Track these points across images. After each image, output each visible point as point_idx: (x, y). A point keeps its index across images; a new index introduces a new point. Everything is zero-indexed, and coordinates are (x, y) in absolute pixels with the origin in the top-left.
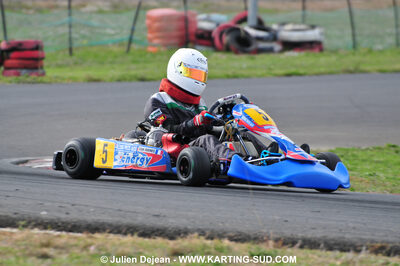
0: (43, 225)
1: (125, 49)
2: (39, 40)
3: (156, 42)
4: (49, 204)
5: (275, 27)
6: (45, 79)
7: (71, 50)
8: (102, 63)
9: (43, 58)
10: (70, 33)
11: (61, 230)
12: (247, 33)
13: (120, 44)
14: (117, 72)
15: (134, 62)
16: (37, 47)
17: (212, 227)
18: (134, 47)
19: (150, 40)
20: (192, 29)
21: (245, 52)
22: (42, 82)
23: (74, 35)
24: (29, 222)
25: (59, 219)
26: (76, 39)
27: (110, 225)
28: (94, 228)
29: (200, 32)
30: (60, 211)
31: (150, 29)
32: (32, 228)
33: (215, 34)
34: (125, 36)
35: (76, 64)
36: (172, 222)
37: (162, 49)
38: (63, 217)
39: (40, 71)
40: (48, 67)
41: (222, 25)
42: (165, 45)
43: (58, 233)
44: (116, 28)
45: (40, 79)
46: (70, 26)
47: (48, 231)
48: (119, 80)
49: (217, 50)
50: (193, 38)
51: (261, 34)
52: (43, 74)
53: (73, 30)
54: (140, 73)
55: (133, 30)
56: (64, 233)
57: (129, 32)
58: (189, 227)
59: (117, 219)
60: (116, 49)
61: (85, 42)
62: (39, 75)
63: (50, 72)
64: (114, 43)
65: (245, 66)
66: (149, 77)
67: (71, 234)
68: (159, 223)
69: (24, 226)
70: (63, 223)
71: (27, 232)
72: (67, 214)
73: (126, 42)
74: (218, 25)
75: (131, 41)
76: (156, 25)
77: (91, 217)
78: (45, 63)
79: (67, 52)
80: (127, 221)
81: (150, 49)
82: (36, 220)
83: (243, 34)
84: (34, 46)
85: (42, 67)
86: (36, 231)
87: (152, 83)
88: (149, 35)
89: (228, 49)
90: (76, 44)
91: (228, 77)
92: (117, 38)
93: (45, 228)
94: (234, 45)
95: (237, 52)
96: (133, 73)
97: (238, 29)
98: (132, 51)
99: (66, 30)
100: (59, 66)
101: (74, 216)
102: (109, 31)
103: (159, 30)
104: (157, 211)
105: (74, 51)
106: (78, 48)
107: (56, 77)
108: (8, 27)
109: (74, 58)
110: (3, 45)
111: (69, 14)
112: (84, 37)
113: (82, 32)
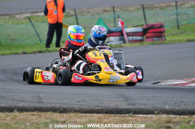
0: (168, 112)
2: (162, 23)
4: (169, 102)
6: (166, 42)
7: (178, 26)
9: (164, 32)
11: (176, 115)
16: (161, 26)
22: (164, 43)
23: (179, 19)
24: (160, 112)
25: (175, 109)
26: (181, 21)
28: (192, 113)
30: (175, 106)
32: (162, 114)
35: (181, 33)
38: (177, 108)
39: (163, 38)
40: (167, 36)
43: (175, 116)
45: (163, 42)
46: (177, 15)
47: (170, 116)
52: (165, 39)
53: (179, 17)
56: (178, 116)
61: (185, 22)
62: (163, 40)
63: (168, 38)
67: (181, 116)
69: (158, 114)
70: (177, 111)
71: (159, 116)
72: (179, 106)
78: (166, 34)
79: (177, 28)
82: (164, 111)
84: (160, 26)
85: (164, 36)
86: (164, 115)
90: (181, 23)
93: (168, 114)
99: (176, 17)
100: (173, 35)
101: (182, 107)
105: (180, 27)
106: (181, 26)
107: (171, 40)
108: (147, 17)
109: (180, 30)
110: (145, 27)
111: (176, 9)
112: (185, 20)
113: (184, 17)
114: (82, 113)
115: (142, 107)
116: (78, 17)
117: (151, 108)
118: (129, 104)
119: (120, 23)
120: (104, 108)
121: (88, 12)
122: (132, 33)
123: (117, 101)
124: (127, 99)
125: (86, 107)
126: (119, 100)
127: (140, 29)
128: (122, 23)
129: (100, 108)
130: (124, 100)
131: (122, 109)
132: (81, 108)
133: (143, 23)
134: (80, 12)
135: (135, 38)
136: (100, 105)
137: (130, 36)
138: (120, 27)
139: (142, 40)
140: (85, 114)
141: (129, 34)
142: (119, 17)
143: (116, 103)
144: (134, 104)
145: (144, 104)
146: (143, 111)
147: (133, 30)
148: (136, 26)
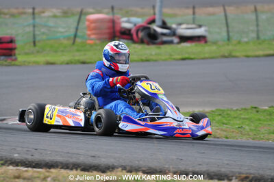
0: (15, 163)
1: (72, 41)
2: (13, 36)
3: (93, 37)
4: (20, 149)
5: (174, 26)
6: (16, 63)
7: (34, 43)
8: (56, 52)
9: (15, 49)
10: (34, 31)
11: (28, 167)
12: (155, 31)
13: (68, 38)
14: (66, 58)
15: (78, 51)
16: (12, 41)
17: (130, 164)
18: (78, 40)
19: (89, 35)
20: (118, 28)
21: (154, 44)
22: (14, 65)
23: (37, 33)
24: (6, 162)
25: (26, 159)
26: (38, 35)
27: (62, 163)
28: (50, 165)
29: (123, 30)
30: (27, 154)
31: (89, 28)
32: (8, 166)
33: (133, 32)
34: (72, 32)
35: (38, 52)
36: (103, 161)
37: (97, 42)
38: (29, 158)
39: (13, 58)
40: (19, 54)
41: (138, 25)
42: (99, 39)
43: (26, 169)
44: (65, 28)
45: (13, 62)
46: (34, 26)
47: (19, 168)
48: (67, 64)
49: (135, 42)
50: (118, 34)
51: (165, 31)
52: (16, 59)
53: (36, 29)
54: (82, 58)
55: (77, 29)
56: (30, 169)
57: (74, 30)
58: (115, 164)
59: (66, 159)
60: (65, 42)
61: (44, 37)
62: (12, 60)
63: (20, 58)
64: (64, 38)
65: (153, 53)
66: (88, 61)
67: (35, 169)
68: (95, 162)
69: (3, 164)
70: (29, 162)
71: (4, 168)
72: (32, 155)
73: (73, 36)
74: (135, 25)
75: (75, 36)
76: (93, 25)
77: (48, 158)
78: (17, 51)
79: (32, 44)
80: (73, 160)
81: (89, 42)
82: (11, 160)
83: (152, 31)
84: (9, 40)
85: (15, 55)
86: (11, 167)
87: (90, 65)
88: (89, 32)
89: (142, 42)
90: (38, 38)
91: (142, 61)
92: (67, 34)
93: (17, 166)
94: (146, 39)
95: (148, 44)
96: (77, 58)
97: (149, 28)
98: (76, 43)
99: (31, 29)
100: (26, 54)
101: (37, 157)
102: (61, 30)
103: (95, 29)
104: (93, 153)
105: (37, 44)
106: (39, 41)
107: (24, 62)
109: (37, 48)
111: (34, 18)
112: (44, 33)
113: (43, 30)
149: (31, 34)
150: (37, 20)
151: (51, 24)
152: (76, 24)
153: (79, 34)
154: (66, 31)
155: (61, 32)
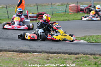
2: (45, 12)
4: (49, 48)
7: (52, 14)
8: (59, 17)
10: (52, 10)
11: (51, 54)
14: (63, 19)
15: (67, 16)
18: (66, 13)
19: (70, 11)
20: (79, 9)
23: (53, 11)
24: (44, 52)
25: (51, 51)
26: (53, 12)
27: (62, 52)
28: (58, 53)
29: (81, 9)
30: (51, 50)
31: (70, 9)
33: (84, 10)
34: (64, 10)
35: (53, 17)
38: (52, 51)
42: (73, 12)
44: (62, 9)
46: (52, 9)
48: (63, 21)
49: (85, 13)
50: (79, 11)
53: (53, 10)
54: (68, 19)
55: (66, 9)
57: (65, 10)
59: (64, 51)
60: (62, 14)
61: (55, 12)
66: (70, 19)
67: (54, 54)
71: (44, 54)
73: (64, 12)
74: (85, 7)
77: (58, 51)
81: (70, 13)
82: (46, 52)
86: (46, 54)
87: (70, 21)
89: (87, 13)
90: (53, 13)
93: (48, 53)
96: (66, 19)
97: (90, 8)
98: (66, 14)
99: (51, 10)
101: (54, 50)
103: (72, 9)
104: (72, 49)
105: (53, 14)
106: (54, 14)
108: (38, 10)
109: (53, 16)
110: (37, 14)
111: (52, 6)
112: (55, 11)
113: (55, 10)
114: (9, 52)
115: (36, 50)
116: (7, 8)
117: (40, 51)
118: (30, 49)
119: (26, 12)
120: (19, 50)
121: (12, 6)
122: (32, 16)
123: (25, 47)
124: (29, 46)
125: (11, 49)
126: (26, 46)
127: (35, 15)
128: (27, 12)
129: (17, 50)
130: (28, 46)
131: (27, 51)
132: (9, 50)
133: (37, 12)
134: (9, 6)
135: (33, 19)
136: (17, 48)
137: (31, 18)
138: (26, 14)
139: (36, 20)
140: (10, 52)
141: (30, 17)
142: (26, 9)
143: (25, 48)
144: (33, 49)
145: (37, 49)
146: (37, 52)
147: (32, 15)
148: (34, 13)
149: (51, 12)
150: (53, 7)
151: (57, 8)
152: (65, 8)
153: (66, 11)
154: (62, 10)
155: (61, 11)
